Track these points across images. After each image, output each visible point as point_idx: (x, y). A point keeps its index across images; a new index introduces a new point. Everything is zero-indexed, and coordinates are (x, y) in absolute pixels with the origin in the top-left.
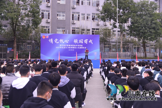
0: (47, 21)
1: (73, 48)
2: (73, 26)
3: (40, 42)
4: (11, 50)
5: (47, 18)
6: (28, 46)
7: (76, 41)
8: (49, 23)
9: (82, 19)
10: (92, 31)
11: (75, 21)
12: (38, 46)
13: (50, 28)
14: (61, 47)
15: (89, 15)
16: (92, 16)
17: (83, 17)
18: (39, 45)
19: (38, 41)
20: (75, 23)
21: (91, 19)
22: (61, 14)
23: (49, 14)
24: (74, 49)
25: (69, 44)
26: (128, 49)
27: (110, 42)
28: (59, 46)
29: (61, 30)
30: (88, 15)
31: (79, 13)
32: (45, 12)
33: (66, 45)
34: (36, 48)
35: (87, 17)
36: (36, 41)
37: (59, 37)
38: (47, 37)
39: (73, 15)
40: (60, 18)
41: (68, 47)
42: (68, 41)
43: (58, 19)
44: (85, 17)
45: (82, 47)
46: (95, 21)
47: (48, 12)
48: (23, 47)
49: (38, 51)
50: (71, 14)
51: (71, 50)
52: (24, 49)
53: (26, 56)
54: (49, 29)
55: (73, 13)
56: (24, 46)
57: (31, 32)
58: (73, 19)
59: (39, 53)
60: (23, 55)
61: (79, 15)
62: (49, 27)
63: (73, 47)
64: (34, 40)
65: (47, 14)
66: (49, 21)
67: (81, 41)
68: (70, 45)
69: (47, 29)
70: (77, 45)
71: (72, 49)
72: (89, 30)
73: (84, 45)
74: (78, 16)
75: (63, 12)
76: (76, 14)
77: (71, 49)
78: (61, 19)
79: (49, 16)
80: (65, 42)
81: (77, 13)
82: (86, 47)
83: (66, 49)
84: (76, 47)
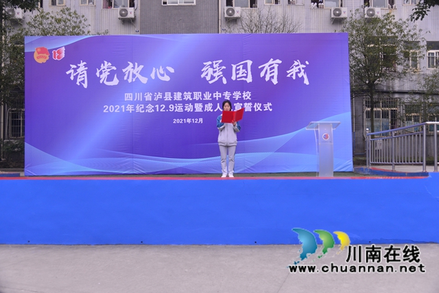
1: (199, 108)
7: (211, 71)
14: (130, 108)
24: (204, 114)
25: (174, 86)
28: (120, 101)
33: (159, 95)
38: (59, 53)
41: (167, 104)
42: (168, 73)
45: (248, 101)
51: (189, 121)
63: (200, 104)
67: (242, 71)
68: (178, 96)
70: (217, 95)
71: (194, 115)
73: (260, 89)
77: (185, 115)
80: (153, 76)
82: (269, 104)
83: (156, 114)
84: (214, 101)
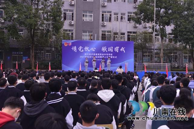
0: (70, 23)
2: (103, 29)
3: (61, 49)
4: (27, 59)
5: (70, 20)
6: (47, 55)
7: (104, 49)
8: (72, 25)
9: (115, 20)
10: (128, 35)
11: (105, 23)
12: (59, 55)
13: (74, 32)
15: (124, 14)
16: (128, 15)
17: (116, 17)
18: (60, 53)
19: (60, 48)
20: (105, 25)
21: (127, 19)
22: (88, 14)
23: (73, 14)
25: (96, 52)
26: (176, 59)
27: (152, 49)
28: (84, 55)
29: (88, 34)
30: (122, 14)
31: (110, 12)
32: (68, 12)
33: (92, 54)
34: (57, 57)
35: (121, 17)
36: (56, 49)
37: (84, 44)
38: (70, 44)
39: (103, 15)
40: (86, 19)
42: (95, 49)
43: (83, 20)
44: (118, 17)
45: (112, 56)
46: (131, 23)
47: (71, 12)
48: (41, 55)
49: (59, 61)
50: (101, 13)
51: (99, 60)
52: (43, 58)
53: (44, 66)
54: (72, 34)
55: (103, 12)
56: (43, 54)
57: (50, 37)
58: (103, 20)
59: (60, 63)
60: (41, 65)
61: (111, 15)
62: (72, 30)
63: (101, 56)
64: (55, 48)
65: (70, 14)
66: (73, 23)
67: (110, 49)
68: (96, 54)
69: (70, 33)
70: (105, 54)
71: (100, 58)
72: (123, 34)
73: (114, 53)
74: (109, 16)
75: (91, 12)
76: (107, 14)
77: (98, 58)
78: (88, 21)
79: (73, 17)
80: (91, 50)
81: (108, 12)
82: (116, 57)
83: (92, 58)
84: (104, 56)
